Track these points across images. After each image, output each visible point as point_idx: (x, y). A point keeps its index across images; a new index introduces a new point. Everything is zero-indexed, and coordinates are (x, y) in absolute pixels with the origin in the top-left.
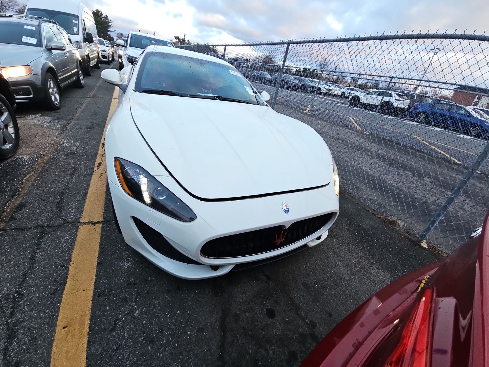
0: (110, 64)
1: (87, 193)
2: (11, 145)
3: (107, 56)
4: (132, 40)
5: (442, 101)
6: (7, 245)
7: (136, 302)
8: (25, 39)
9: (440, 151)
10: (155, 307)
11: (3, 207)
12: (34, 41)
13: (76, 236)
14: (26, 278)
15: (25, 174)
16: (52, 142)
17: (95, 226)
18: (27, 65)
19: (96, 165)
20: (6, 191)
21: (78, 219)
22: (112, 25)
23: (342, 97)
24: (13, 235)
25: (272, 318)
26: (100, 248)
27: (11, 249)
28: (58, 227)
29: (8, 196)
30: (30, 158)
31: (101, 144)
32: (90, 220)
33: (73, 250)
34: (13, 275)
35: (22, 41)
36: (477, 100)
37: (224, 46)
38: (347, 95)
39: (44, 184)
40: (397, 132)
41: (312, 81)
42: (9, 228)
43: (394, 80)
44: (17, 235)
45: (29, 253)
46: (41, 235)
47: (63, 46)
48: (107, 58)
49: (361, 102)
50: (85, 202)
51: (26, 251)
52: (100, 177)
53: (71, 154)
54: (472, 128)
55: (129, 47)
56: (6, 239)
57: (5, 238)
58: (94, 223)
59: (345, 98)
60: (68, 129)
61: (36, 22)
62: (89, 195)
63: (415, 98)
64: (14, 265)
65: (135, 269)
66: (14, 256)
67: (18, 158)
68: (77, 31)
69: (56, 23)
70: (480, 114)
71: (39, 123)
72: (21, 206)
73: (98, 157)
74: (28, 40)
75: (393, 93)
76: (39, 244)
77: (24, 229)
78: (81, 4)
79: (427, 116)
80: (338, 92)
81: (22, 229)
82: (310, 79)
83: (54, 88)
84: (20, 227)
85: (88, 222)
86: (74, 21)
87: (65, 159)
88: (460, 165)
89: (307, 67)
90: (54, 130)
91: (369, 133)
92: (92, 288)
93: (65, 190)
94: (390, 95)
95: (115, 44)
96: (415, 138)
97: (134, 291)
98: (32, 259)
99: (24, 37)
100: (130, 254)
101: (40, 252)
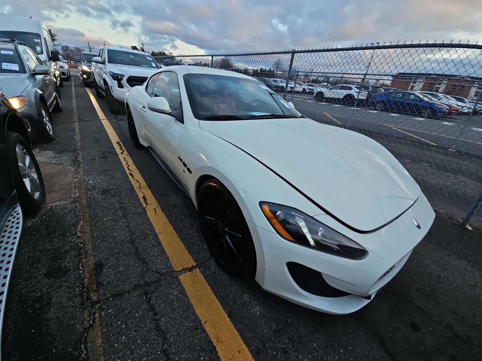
0: (69, 81)
1: (157, 235)
2: (39, 192)
3: (66, 73)
4: (110, 56)
5: (392, 89)
6: (118, 320)
7: (296, 351)
8: (5, 66)
9: (412, 135)
10: (317, 352)
11: (78, 272)
12: (16, 67)
13: (184, 289)
14: (168, 355)
15: (75, 225)
16: (76, 180)
17: (193, 272)
18: (20, 96)
19: (142, 200)
20: (66, 252)
21: (170, 268)
22: (57, 39)
23: (304, 93)
24: (116, 305)
25: (419, 332)
26: (218, 297)
27: (126, 324)
28: (157, 281)
29: (75, 257)
30: (66, 205)
31: (129, 175)
32: (183, 266)
33: (192, 306)
34: (151, 356)
35: (3, 68)
36: (413, 84)
37: (211, 57)
38: (307, 91)
39: (103, 233)
40: (373, 122)
41: (275, 81)
42: (104, 298)
43: (367, 77)
44: (120, 304)
45: (149, 322)
46: (147, 297)
47: (47, 69)
48: (66, 75)
49: (326, 96)
50: (162, 246)
51: (144, 321)
52: (156, 213)
53: (105, 192)
54: (425, 111)
55: (109, 64)
56: (111, 312)
57: (109, 311)
58: (190, 270)
59: (307, 94)
60: (82, 162)
61: (11, 46)
62: (160, 236)
63: (371, 89)
64: (143, 343)
65: (268, 313)
66: (135, 331)
67: (52, 206)
68: (40, 50)
69: (26, 44)
70: (428, 98)
71: (45, 160)
72: (99, 267)
73: (137, 191)
74: (9, 66)
75: (353, 86)
76: (152, 308)
77: (123, 294)
78: (40, 21)
79: (385, 105)
80: (299, 89)
81: (120, 295)
82: (273, 79)
83: (46, 117)
84: (116, 292)
85: (183, 270)
86: (35, 40)
87: (104, 199)
88: (436, 147)
89: (264, 68)
90: (66, 165)
91: (350, 126)
92: (244, 346)
93: (131, 236)
94: (351, 89)
95: (76, 59)
96: (386, 126)
97: (285, 338)
98: (158, 328)
99: (3, 64)
100: (250, 297)
101: (161, 317)
